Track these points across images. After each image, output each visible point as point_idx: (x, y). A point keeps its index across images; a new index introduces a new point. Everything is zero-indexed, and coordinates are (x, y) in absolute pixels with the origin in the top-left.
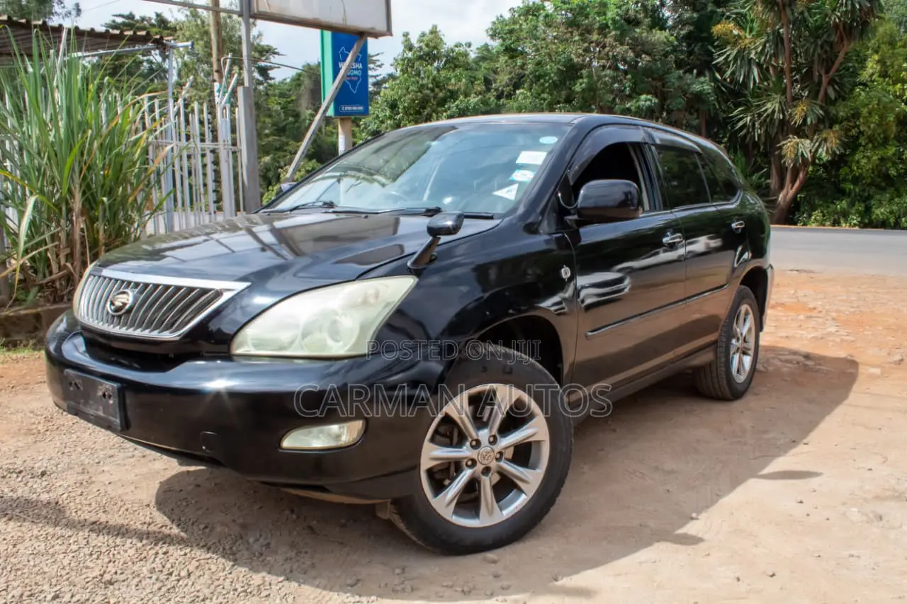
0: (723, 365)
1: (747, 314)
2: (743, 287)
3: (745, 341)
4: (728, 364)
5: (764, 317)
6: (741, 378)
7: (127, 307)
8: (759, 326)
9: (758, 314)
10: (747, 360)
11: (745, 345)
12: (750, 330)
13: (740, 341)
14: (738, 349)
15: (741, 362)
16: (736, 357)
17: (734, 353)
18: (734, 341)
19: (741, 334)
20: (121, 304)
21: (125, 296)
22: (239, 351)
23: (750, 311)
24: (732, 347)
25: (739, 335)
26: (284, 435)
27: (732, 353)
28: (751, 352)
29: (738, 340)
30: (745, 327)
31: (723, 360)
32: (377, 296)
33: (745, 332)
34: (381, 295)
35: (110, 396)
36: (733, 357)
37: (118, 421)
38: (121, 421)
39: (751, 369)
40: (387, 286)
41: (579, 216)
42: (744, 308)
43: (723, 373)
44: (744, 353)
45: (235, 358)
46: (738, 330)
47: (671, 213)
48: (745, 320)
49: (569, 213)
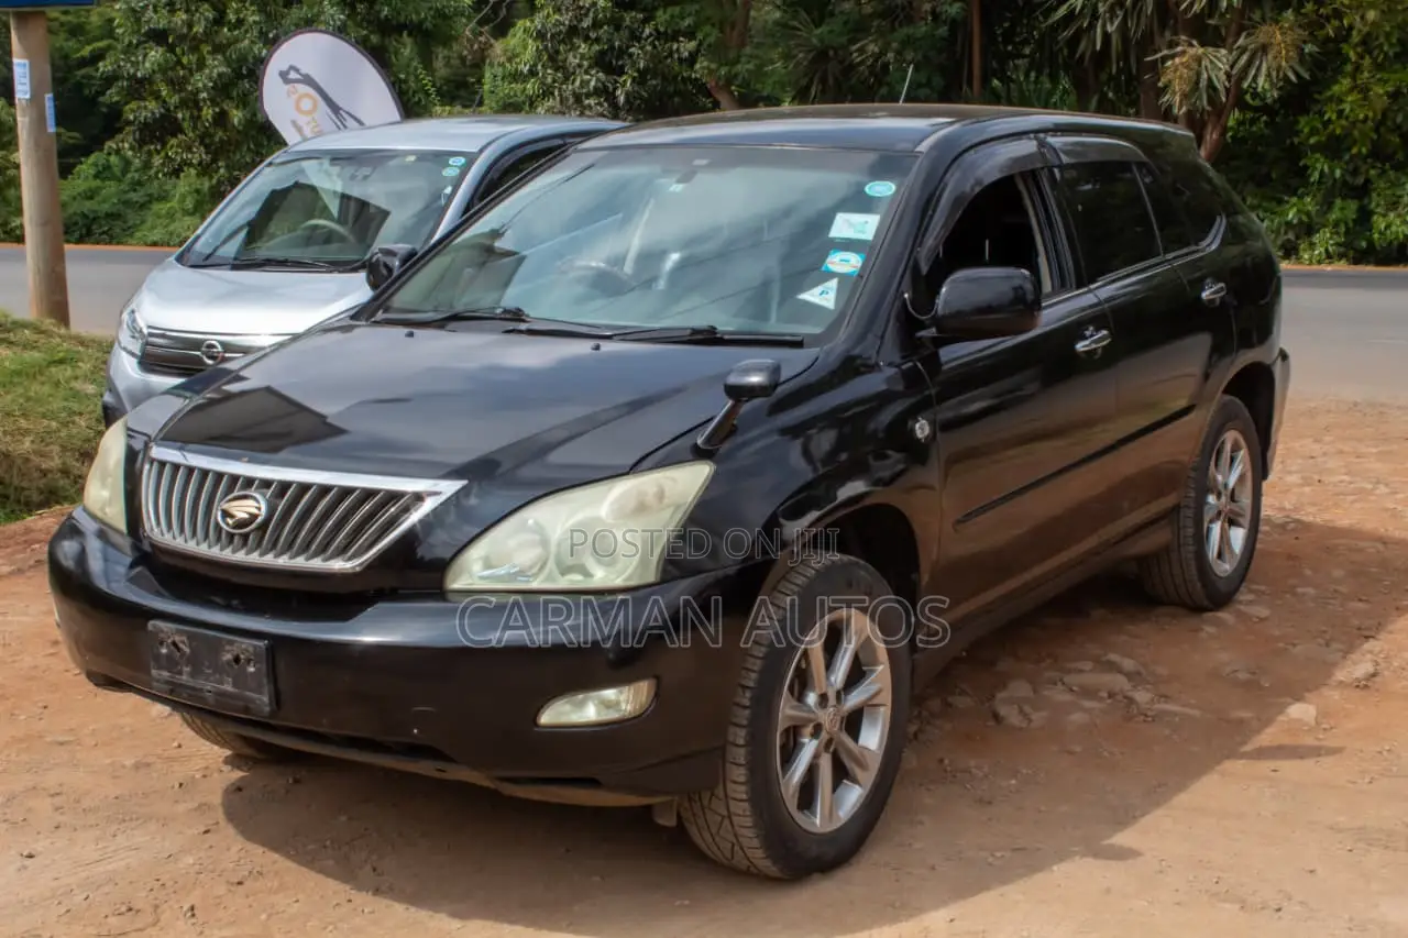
0: (1191, 541)
1: (1236, 448)
2: (1228, 398)
3: (1233, 498)
4: (1201, 538)
5: (1269, 454)
6: (1225, 568)
7: (259, 519)
8: (1261, 469)
9: (1258, 449)
10: (1238, 536)
11: (1233, 506)
12: (1241, 478)
13: (1223, 499)
14: (1219, 513)
15: (1224, 538)
16: (1216, 528)
17: (1211, 521)
18: (1211, 499)
19: (1226, 485)
20: (246, 516)
21: (250, 502)
22: (456, 586)
23: (1242, 442)
24: (1206, 508)
25: (1221, 488)
26: (542, 707)
27: (1207, 519)
28: (1246, 521)
29: (1219, 496)
30: (1233, 474)
31: (1190, 531)
32: (661, 495)
33: (1232, 481)
34: (667, 494)
35: (248, 661)
36: (1209, 530)
37: (266, 699)
38: (270, 699)
39: (1243, 553)
40: (674, 480)
41: (939, 331)
42: (1230, 437)
43: (1191, 556)
44: (1232, 522)
45: (450, 596)
46: (1220, 478)
47: (1090, 291)
48: (1232, 460)
49: (923, 326)
